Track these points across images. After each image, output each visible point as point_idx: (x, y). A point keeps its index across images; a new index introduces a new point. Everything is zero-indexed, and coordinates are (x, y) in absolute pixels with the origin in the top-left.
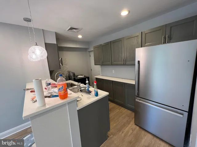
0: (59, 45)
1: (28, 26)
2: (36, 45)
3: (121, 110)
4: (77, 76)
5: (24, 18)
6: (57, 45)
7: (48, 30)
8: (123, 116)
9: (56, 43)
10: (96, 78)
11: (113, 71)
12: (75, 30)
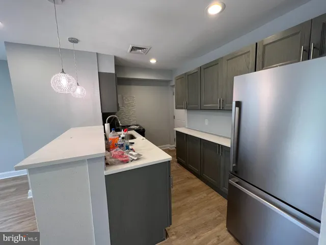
0: (119, 76)
1: (72, 49)
2: (63, 72)
3: (210, 195)
4: (130, 126)
5: (69, 39)
6: (116, 75)
7: (104, 53)
8: (210, 207)
9: (114, 72)
10: (177, 132)
11: (206, 122)
12: (140, 51)
